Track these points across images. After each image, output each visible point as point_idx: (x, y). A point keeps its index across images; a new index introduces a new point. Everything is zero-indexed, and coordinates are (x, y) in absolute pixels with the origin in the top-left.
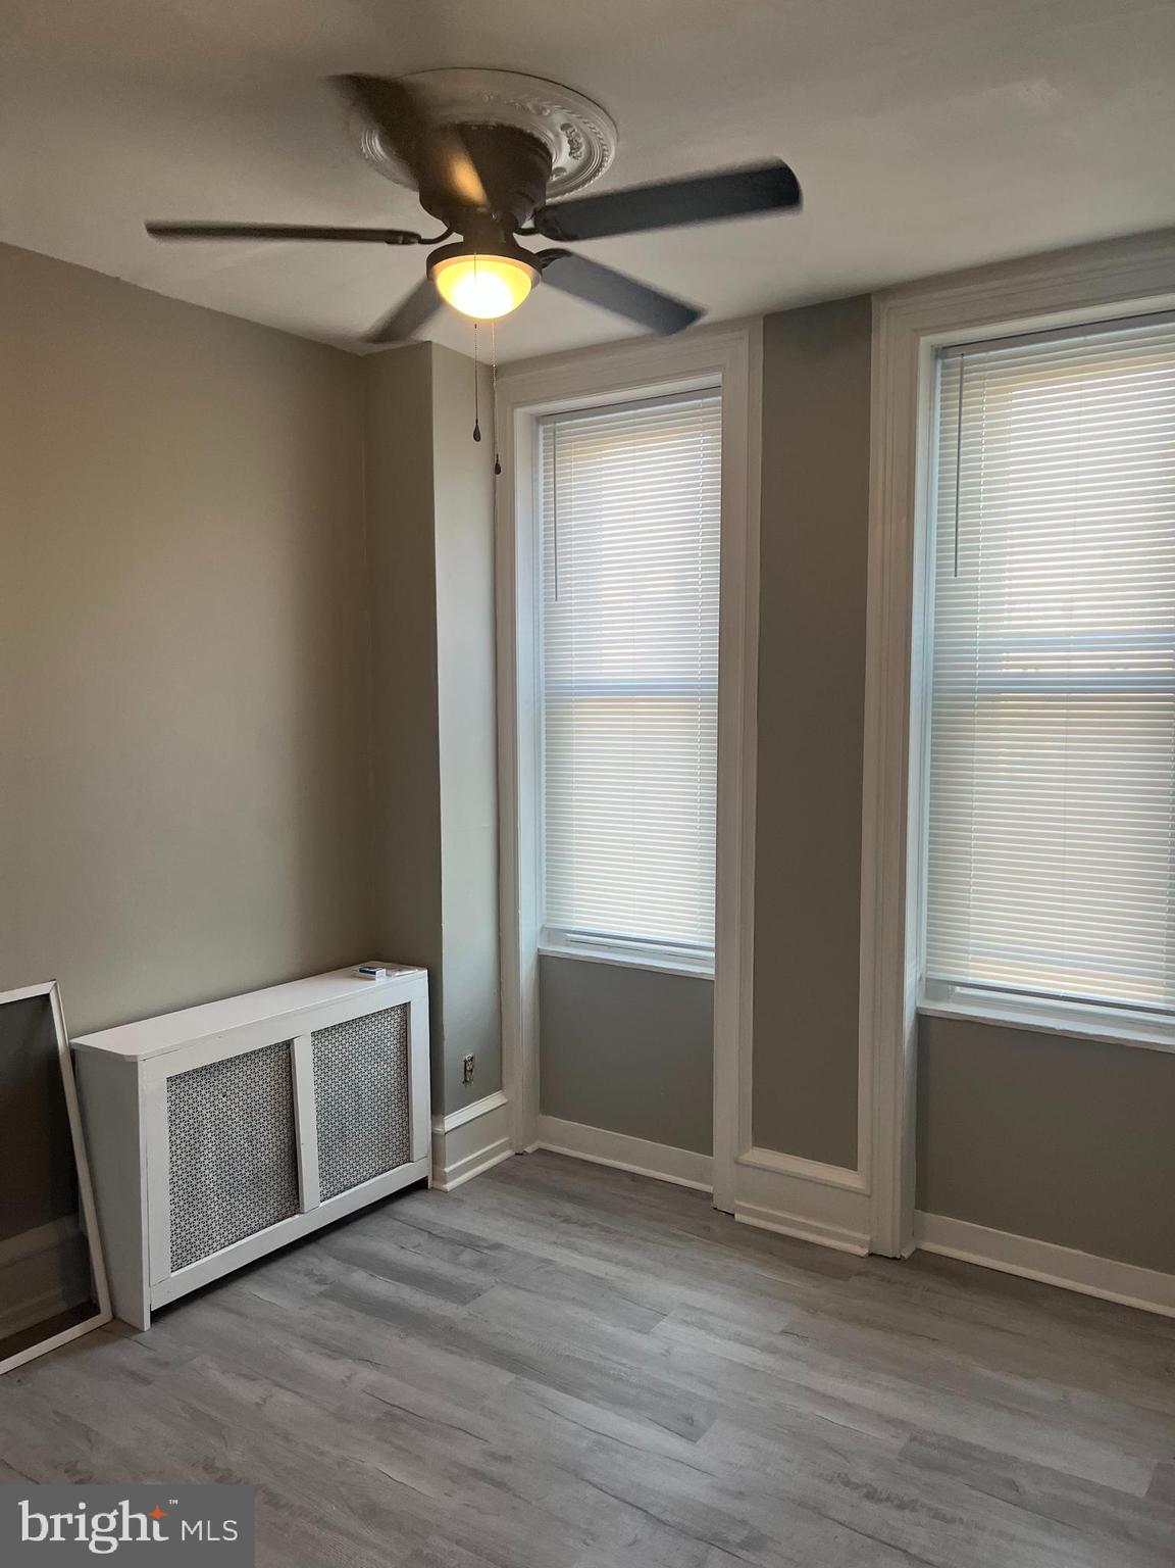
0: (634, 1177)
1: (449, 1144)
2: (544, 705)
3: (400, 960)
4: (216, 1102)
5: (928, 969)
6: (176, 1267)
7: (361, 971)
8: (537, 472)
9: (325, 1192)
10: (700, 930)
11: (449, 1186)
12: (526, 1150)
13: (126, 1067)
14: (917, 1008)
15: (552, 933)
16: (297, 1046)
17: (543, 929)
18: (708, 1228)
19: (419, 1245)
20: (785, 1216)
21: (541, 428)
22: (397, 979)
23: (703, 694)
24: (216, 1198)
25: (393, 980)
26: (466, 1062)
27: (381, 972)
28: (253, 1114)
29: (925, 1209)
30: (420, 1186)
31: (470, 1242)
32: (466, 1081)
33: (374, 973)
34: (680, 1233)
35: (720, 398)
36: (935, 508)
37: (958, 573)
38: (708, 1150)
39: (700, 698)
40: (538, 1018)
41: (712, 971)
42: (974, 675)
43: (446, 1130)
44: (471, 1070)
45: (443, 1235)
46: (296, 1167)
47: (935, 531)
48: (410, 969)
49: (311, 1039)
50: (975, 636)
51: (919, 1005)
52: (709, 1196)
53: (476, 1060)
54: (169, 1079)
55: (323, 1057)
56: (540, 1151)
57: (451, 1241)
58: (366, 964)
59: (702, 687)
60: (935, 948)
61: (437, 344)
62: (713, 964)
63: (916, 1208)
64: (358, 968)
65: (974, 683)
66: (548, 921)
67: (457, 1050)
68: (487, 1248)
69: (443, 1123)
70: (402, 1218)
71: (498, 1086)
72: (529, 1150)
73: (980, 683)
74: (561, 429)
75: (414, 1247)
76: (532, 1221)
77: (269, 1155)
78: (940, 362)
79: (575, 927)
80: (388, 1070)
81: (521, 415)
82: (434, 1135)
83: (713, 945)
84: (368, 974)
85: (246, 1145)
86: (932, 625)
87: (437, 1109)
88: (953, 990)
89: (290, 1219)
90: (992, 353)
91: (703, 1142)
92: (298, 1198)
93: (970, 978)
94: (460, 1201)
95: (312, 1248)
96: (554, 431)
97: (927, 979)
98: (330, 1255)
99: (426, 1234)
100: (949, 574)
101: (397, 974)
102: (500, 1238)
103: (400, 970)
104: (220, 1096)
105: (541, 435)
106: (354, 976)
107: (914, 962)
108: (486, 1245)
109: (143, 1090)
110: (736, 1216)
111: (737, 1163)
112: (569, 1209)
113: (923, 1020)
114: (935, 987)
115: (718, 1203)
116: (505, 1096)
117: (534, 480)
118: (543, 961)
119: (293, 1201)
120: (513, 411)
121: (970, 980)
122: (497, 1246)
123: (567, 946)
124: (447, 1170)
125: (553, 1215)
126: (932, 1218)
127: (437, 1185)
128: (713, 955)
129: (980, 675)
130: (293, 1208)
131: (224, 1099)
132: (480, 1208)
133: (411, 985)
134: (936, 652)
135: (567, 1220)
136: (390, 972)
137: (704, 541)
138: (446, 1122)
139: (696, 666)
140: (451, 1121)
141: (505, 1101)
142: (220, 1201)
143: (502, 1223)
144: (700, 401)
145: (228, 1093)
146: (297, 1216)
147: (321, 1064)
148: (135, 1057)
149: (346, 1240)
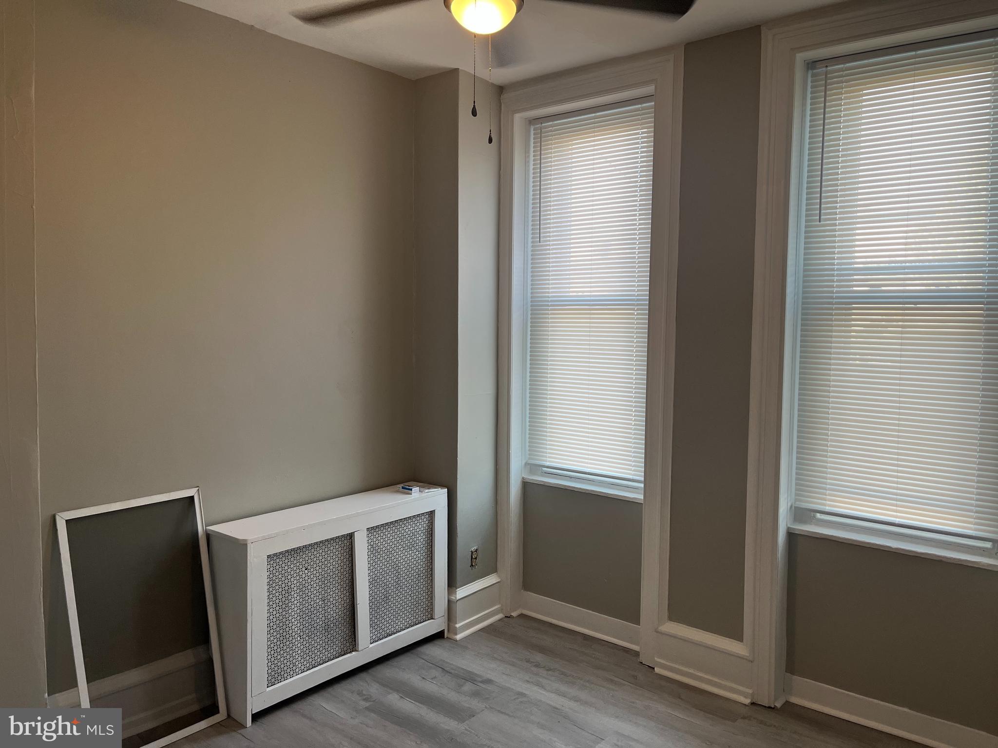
0: (586, 637)
1: (459, 608)
2: (530, 312)
3: (429, 482)
4: (301, 573)
5: (796, 500)
6: (271, 684)
7: (403, 488)
8: (529, 156)
9: (374, 637)
10: (633, 468)
11: (459, 637)
12: (512, 614)
13: (240, 547)
14: (788, 528)
15: (533, 467)
16: (357, 536)
17: (526, 464)
18: (635, 677)
19: (435, 677)
20: (690, 671)
21: (532, 128)
22: (426, 494)
23: (638, 305)
24: (299, 639)
25: (424, 495)
26: (472, 552)
27: (416, 489)
28: (326, 582)
29: (793, 673)
30: (439, 636)
31: (470, 677)
32: (472, 565)
33: (411, 490)
34: (616, 679)
35: (654, 103)
36: (806, 169)
37: (822, 220)
38: (636, 620)
39: (636, 308)
40: (522, 524)
41: (641, 497)
42: (832, 292)
43: (457, 599)
44: (476, 558)
45: (453, 671)
46: (354, 619)
47: (805, 191)
48: (435, 488)
49: (365, 533)
50: (833, 264)
51: (789, 526)
52: (637, 654)
53: (479, 551)
54: (269, 557)
55: (375, 545)
56: (522, 616)
57: (457, 676)
58: (407, 484)
59: (638, 300)
60: (802, 485)
61: (462, 70)
62: (643, 492)
63: (786, 672)
64: (401, 486)
65: (832, 298)
66: (530, 459)
67: (466, 544)
68: (481, 682)
69: (456, 594)
70: (425, 658)
71: (494, 570)
72: (514, 614)
73: (837, 298)
74: (546, 127)
75: (432, 679)
76: (513, 665)
77: (335, 610)
78: (810, 72)
79: (548, 464)
80: (417, 556)
81: (518, 118)
82: (449, 601)
83: (642, 479)
84: (407, 490)
85: (320, 603)
86: (802, 257)
87: (452, 583)
88: (814, 516)
89: (349, 655)
90: (848, 65)
91: (633, 615)
92: (355, 641)
93: (827, 508)
94: (466, 648)
95: (364, 675)
96: (541, 129)
97: (795, 507)
98: (375, 681)
99: (441, 669)
100: (815, 221)
101: (427, 491)
102: (490, 675)
103: (429, 489)
104: (304, 569)
105: (532, 132)
106: (398, 492)
107: (786, 496)
108: (480, 679)
109: (251, 563)
110: (655, 669)
111: (657, 632)
112: (539, 657)
113: (792, 536)
114: (801, 514)
115: (643, 659)
116: (499, 576)
117: (526, 163)
118: (526, 486)
119: (351, 643)
120: (513, 116)
121: (828, 509)
122: (489, 681)
123: (542, 476)
124: (458, 626)
125: (528, 661)
126: (797, 679)
127: (451, 636)
128: (642, 485)
129: (837, 292)
130: (351, 647)
131: (306, 571)
132: (478, 653)
133: (436, 498)
134: (805, 271)
135: (537, 666)
136: (422, 489)
137: (641, 200)
138: (457, 593)
139: (634, 286)
140: (461, 592)
141: (499, 580)
142: (302, 640)
143: (493, 665)
144: (640, 106)
145: (309, 567)
146: (354, 653)
147: (373, 550)
148: (246, 540)
149: (387, 671)
